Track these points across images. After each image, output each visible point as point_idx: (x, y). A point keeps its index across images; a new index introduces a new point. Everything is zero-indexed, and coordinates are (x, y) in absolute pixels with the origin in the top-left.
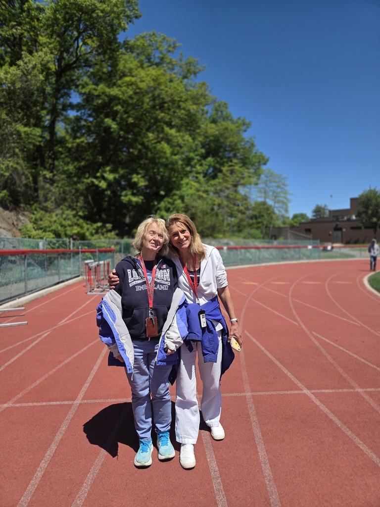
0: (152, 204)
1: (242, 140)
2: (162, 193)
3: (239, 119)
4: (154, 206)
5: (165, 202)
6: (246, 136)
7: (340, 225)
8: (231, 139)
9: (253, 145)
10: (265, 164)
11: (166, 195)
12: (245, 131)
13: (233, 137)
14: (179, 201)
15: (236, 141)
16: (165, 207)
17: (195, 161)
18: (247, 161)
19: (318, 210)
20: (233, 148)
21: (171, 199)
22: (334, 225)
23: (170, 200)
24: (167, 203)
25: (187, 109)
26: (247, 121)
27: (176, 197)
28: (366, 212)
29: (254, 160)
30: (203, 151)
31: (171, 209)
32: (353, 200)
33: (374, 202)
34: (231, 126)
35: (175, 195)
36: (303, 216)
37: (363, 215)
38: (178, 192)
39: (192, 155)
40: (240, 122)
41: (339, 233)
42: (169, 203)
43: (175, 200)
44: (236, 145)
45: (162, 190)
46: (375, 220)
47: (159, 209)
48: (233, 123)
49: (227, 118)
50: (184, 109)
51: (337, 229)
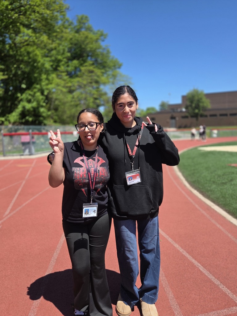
0: (15, 96)
1: (100, 47)
2: (24, 86)
3: (99, 31)
4: (18, 97)
5: (26, 94)
6: (103, 44)
7: (175, 115)
8: (91, 46)
9: (108, 52)
10: (119, 68)
11: (28, 88)
12: (103, 41)
13: (92, 44)
14: (38, 94)
15: (94, 47)
16: (27, 98)
17: (63, 63)
18: (105, 65)
19: (163, 105)
20: (93, 54)
21: (32, 91)
22: (170, 115)
23: (32, 93)
24: (28, 95)
25: (41, 12)
26: (105, 33)
27: (35, 90)
28: (191, 106)
29: (111, 64)
30: (69, 54)
31: (32, 100)
32: (184, 97)
33: (196, 98)
34: (91, 35)
35: (35, 88)
36: (153, 109)
37: (190, 108)
38: (38, 86)
39: (60, 57)
40: (99, 33)
41: (173, 121)
42: (30, 95)
43: (35, 93)
44: (95, 50)
45: (23, 83)
46: (197, 111)
47: (21, 100)
48: (94, 33)
49: (89, 29)
50: (38, 12)
51: (173, 118)
